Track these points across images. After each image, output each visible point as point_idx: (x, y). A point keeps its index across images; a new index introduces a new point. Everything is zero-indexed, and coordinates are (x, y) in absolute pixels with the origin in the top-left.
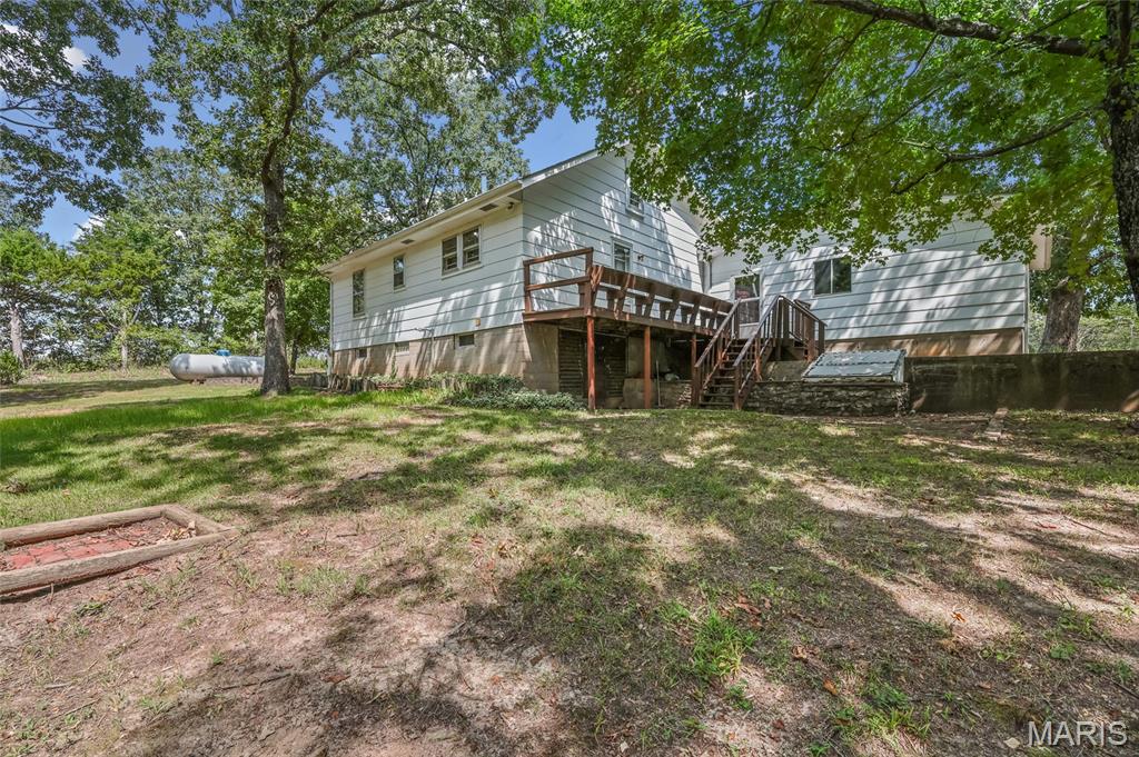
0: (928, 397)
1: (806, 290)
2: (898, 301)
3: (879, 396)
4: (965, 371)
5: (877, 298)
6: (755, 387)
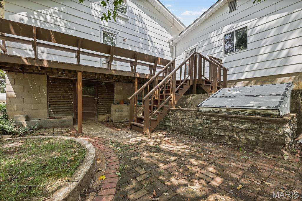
1: (220, 52)
2: (281, 50)
3: (263, 130)
6: (170, 112)
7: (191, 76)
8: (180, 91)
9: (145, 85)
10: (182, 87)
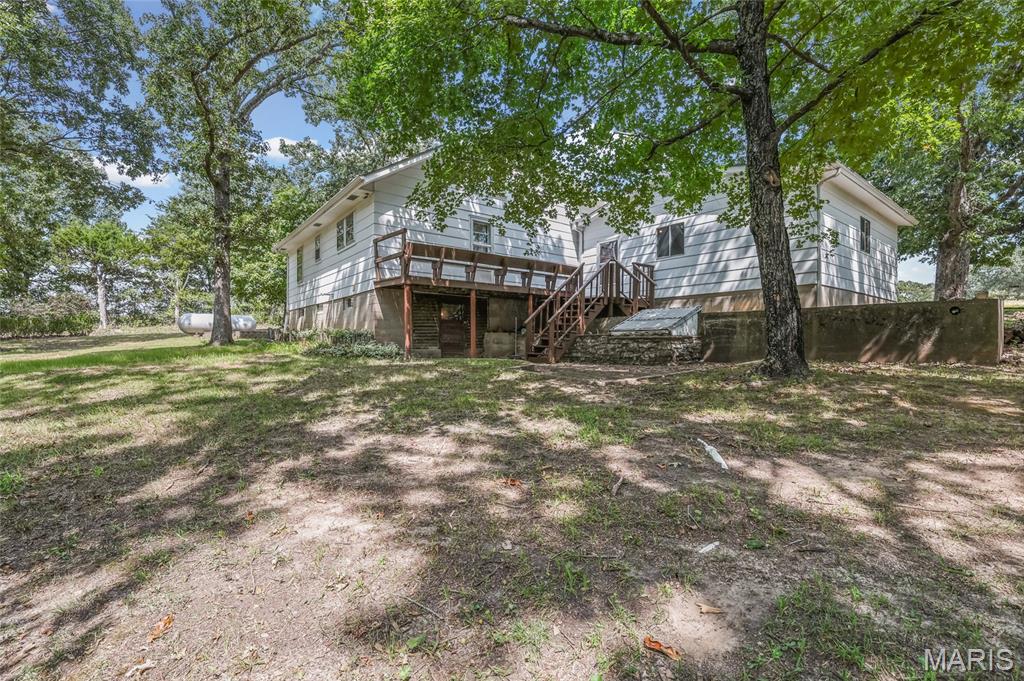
0: (715, 348)
1: (652, 253)
2: (719, 262)
3: (660, 347)
4: (742, 325)
5: (704, 259)
6: (578, 340)
7: (605, 292)
8: (590, 313)
9: (544, 304)
10: (593, 307)
